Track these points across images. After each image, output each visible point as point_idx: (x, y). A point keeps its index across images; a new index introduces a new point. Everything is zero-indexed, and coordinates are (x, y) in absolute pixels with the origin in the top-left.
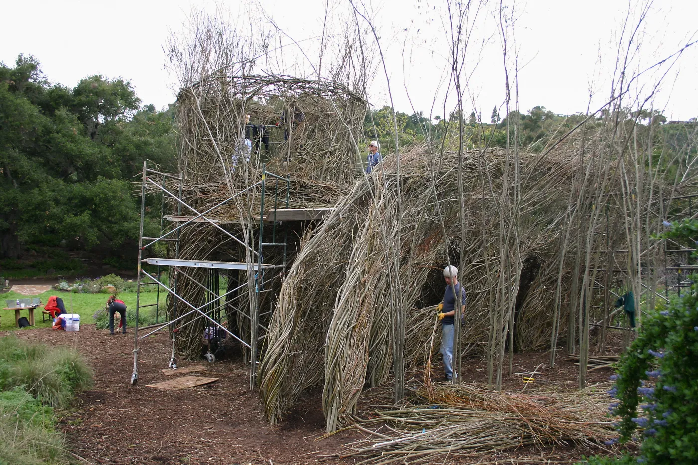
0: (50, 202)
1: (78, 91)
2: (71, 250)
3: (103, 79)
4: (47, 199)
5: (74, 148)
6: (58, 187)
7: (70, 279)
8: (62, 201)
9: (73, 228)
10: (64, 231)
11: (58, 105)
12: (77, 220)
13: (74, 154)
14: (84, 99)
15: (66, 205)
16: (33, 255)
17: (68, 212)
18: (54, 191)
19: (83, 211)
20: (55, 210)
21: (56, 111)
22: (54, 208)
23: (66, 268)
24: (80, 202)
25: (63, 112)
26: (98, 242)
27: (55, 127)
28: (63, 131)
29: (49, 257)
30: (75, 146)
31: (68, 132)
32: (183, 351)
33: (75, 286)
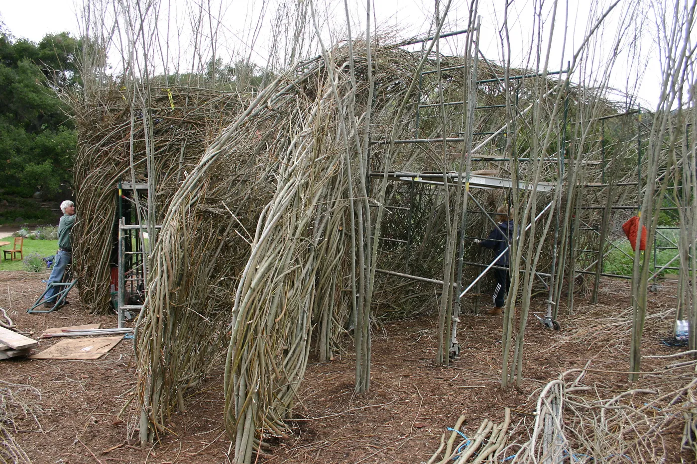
0: (11, 151)
1: (43, 45)
2: (44, 201)
3: (70, 36)
4: (8, 148)
5: (36, 98)
6: (19, 136)
7: (32, 227)
8: (23, 150)
9: (35, 176)
10: (25, 179)
11: (22, 57)
12: (38, 169)
13: (36, 104)
14: (49, 52)
15: (28, 154)
16: (4, 205)
17: (30, 161)
18: (15, 140)
19: (45, 161)
20: (16, 159)
21: (19, 62)
22: (15, 157)
23: (35, 217)
24: (42, 151)
25: (25, 63)
26: (60, 191)
27: (17, 78)
28: (26, 82)
29: (20, 207)
30: (37, 96)
31: (30, 82)
32: (89, 304)
33: (34, 233)
